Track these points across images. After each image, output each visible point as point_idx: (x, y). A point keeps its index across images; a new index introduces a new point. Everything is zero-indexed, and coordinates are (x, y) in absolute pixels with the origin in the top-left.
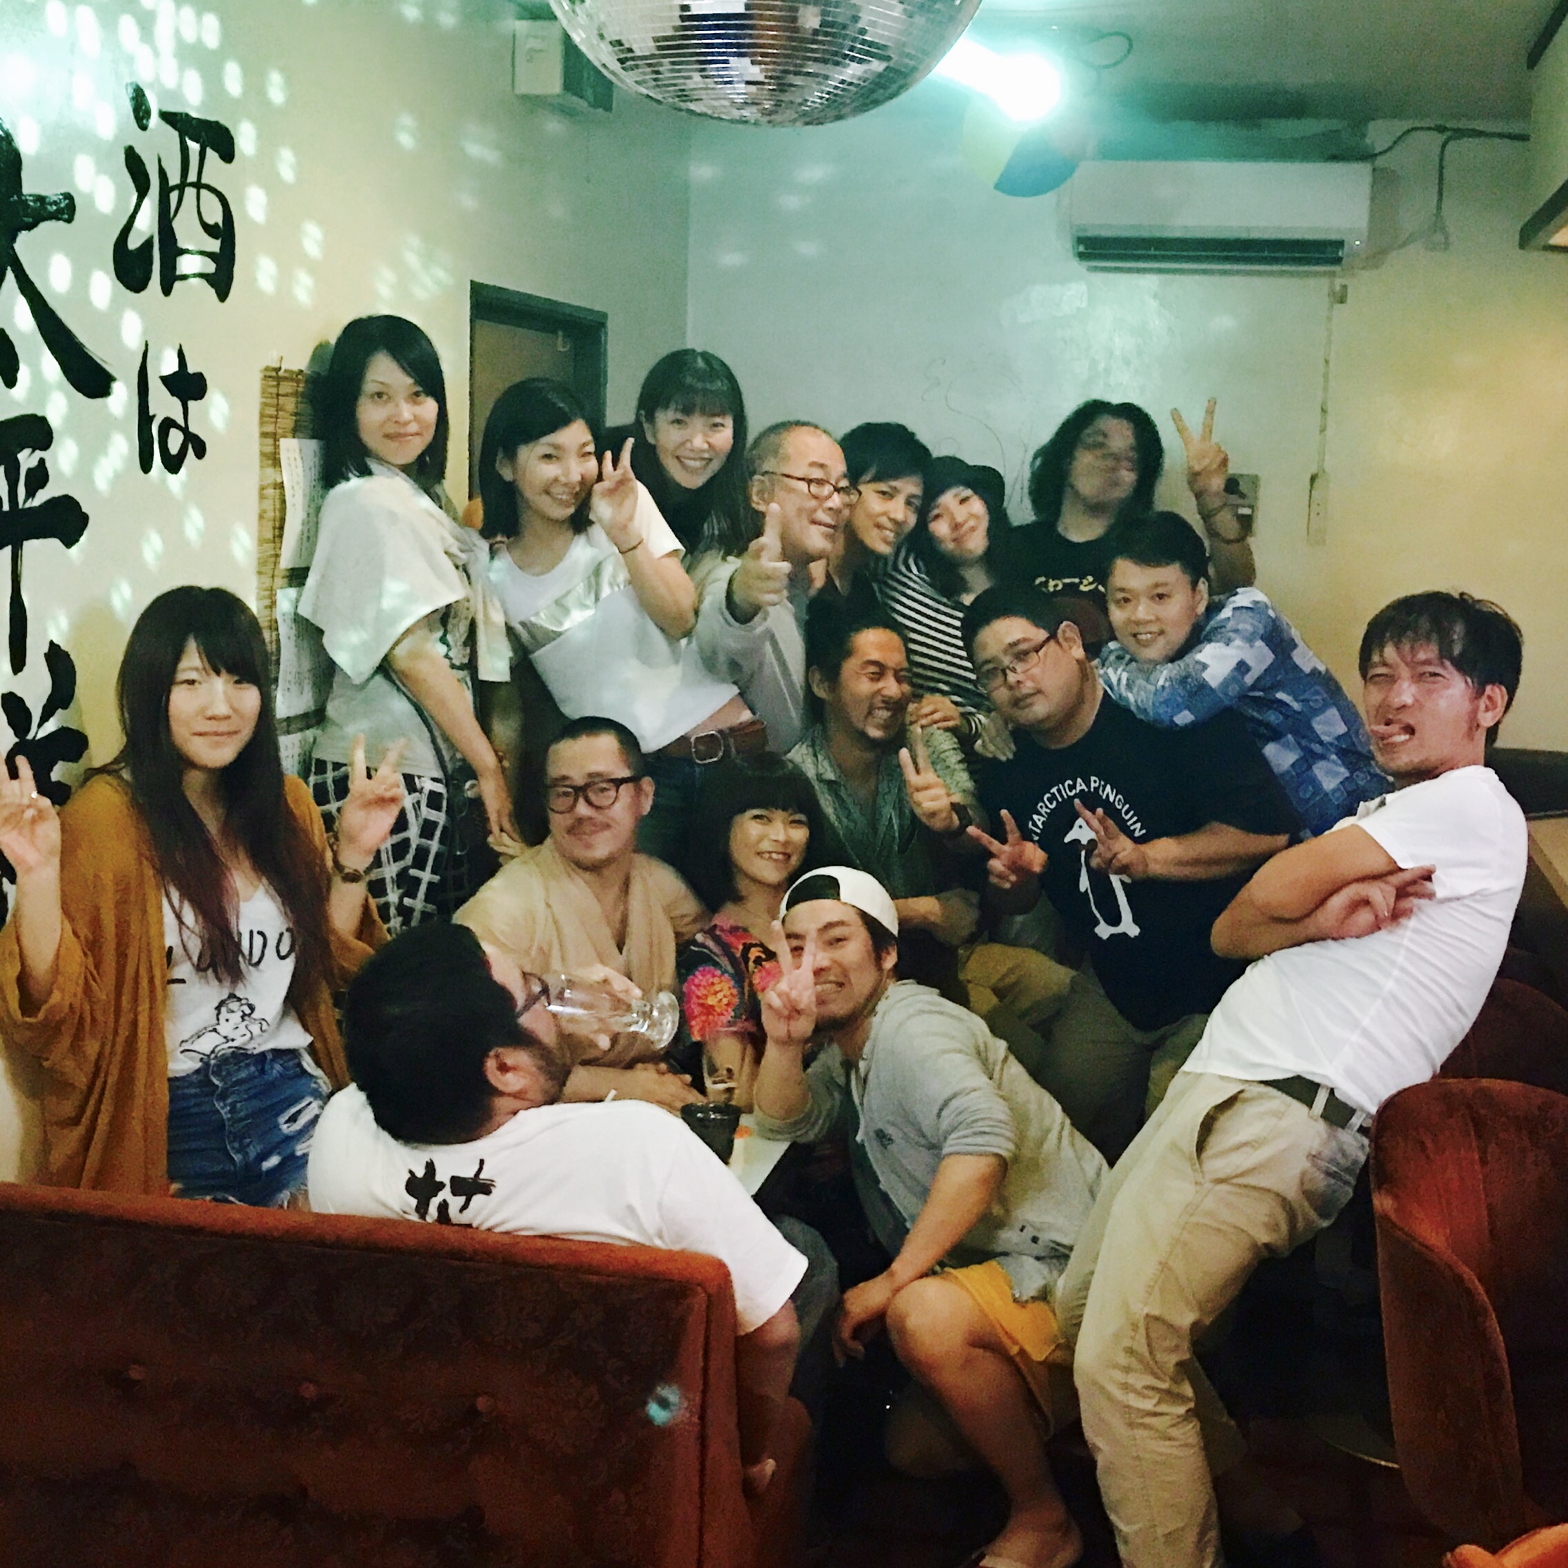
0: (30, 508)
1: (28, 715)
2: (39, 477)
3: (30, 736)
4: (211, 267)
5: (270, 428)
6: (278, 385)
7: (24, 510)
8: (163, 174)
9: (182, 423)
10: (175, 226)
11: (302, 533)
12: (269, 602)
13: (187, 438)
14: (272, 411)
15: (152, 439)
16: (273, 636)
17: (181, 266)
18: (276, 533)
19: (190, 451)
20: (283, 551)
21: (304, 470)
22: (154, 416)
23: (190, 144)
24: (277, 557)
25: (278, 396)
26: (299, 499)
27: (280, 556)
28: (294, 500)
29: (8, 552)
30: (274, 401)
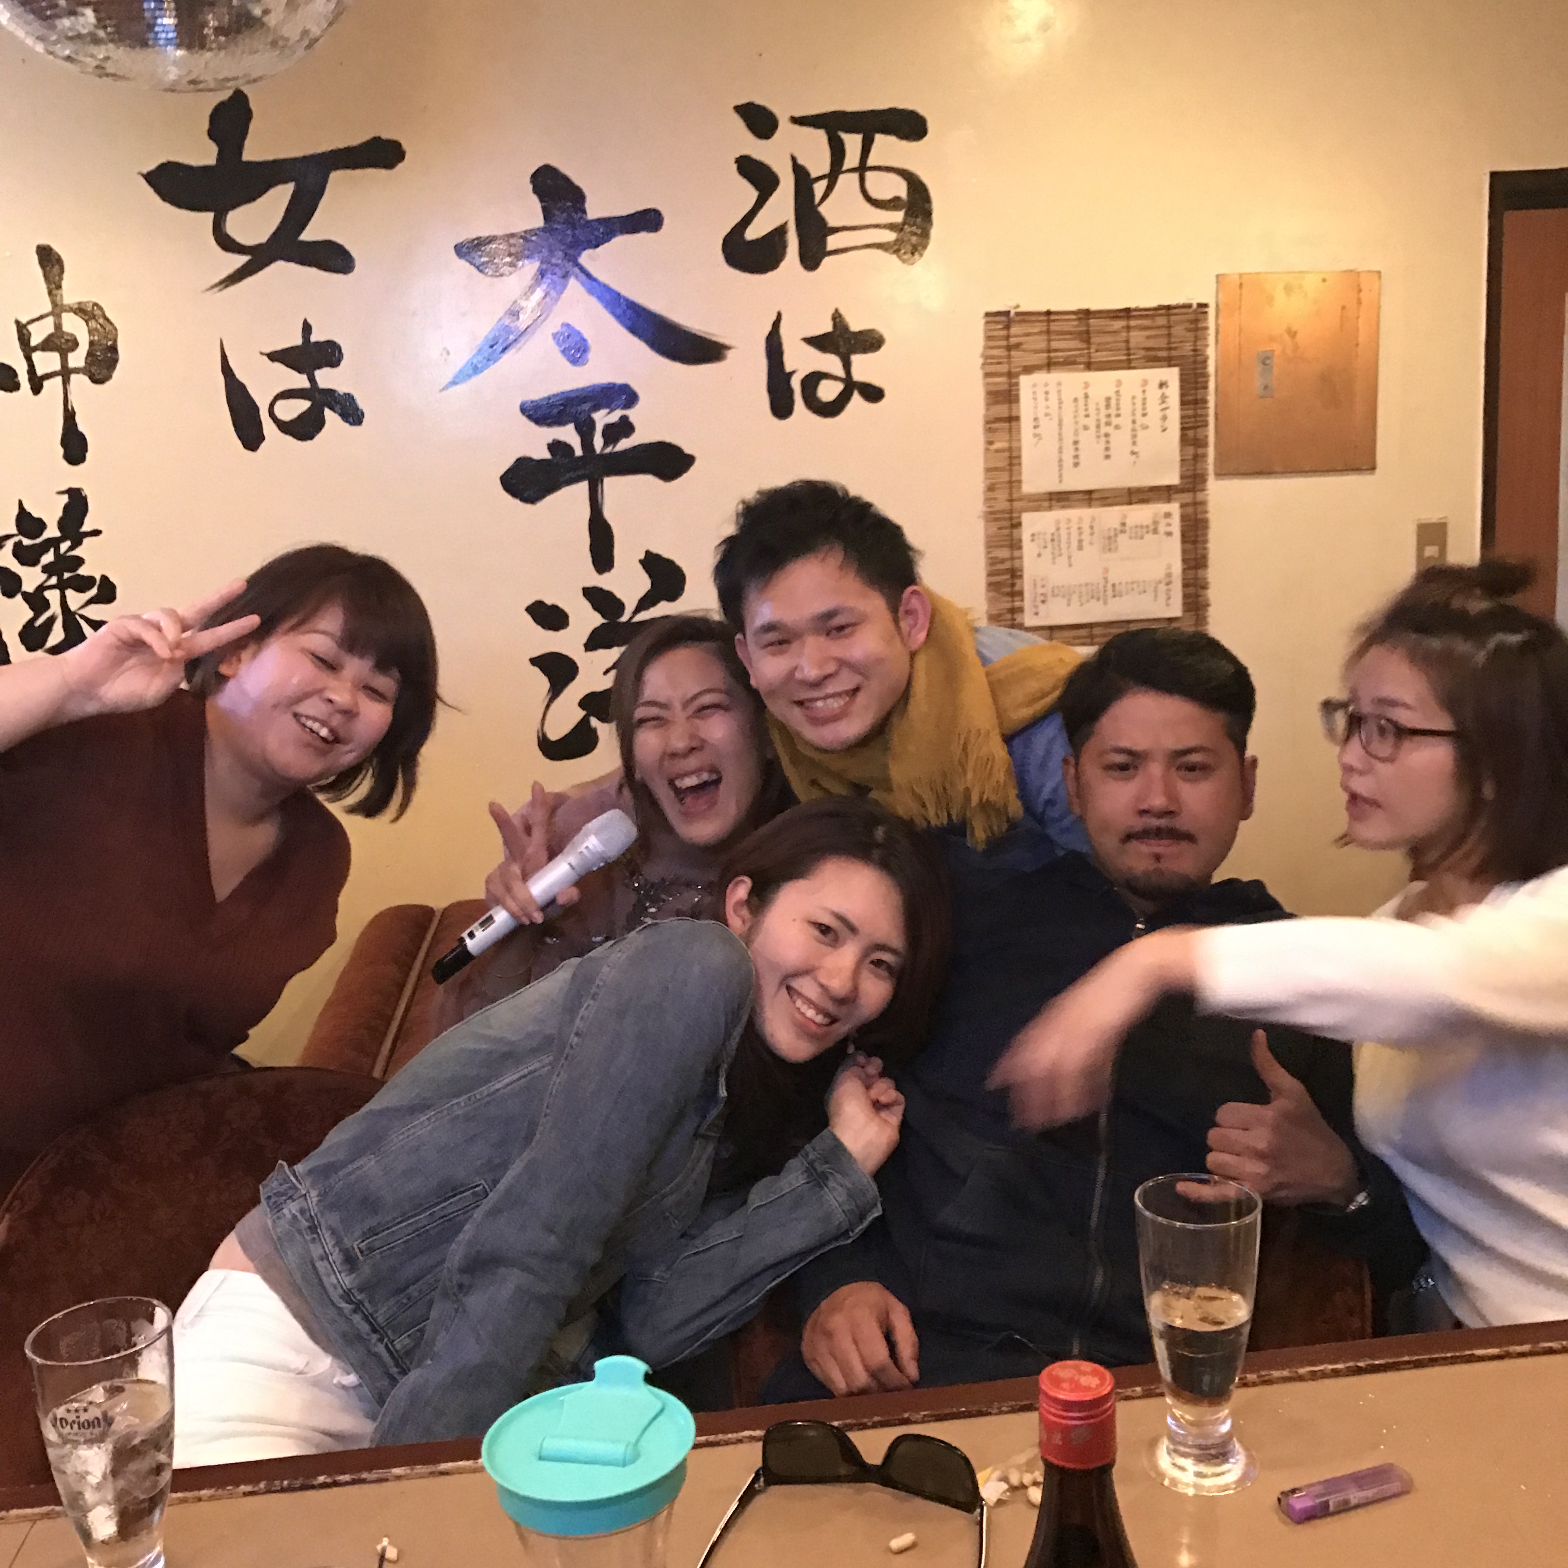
0: (610, 453)
1: (619, 604)
2: (624, 428)
3: (624, 619)
4: (889, 236)
5: (1004, 368)
6: (1007, 327)
7: (602, 456)
8: (800, 172)
9: (841, 373)
10: (823, 209)
11: (1060, 460)
12: (1007, 524)
13: (850, 386)
14: (1002, 352)
15: (791, 391)
16: (1016, 553)
17: (833, 242)
18: (1013, 459)
19: (856, 397)
20: (1025, 477)
21: (1061, 402)
22: (794, 372)
23: (845, 136)
24: (1014, 483)
25: (1008, 337)
26: (1048, 428)
27: (1020, 482)
28: (1037, 431)
29: (584, 486)
30: (1004, 343)
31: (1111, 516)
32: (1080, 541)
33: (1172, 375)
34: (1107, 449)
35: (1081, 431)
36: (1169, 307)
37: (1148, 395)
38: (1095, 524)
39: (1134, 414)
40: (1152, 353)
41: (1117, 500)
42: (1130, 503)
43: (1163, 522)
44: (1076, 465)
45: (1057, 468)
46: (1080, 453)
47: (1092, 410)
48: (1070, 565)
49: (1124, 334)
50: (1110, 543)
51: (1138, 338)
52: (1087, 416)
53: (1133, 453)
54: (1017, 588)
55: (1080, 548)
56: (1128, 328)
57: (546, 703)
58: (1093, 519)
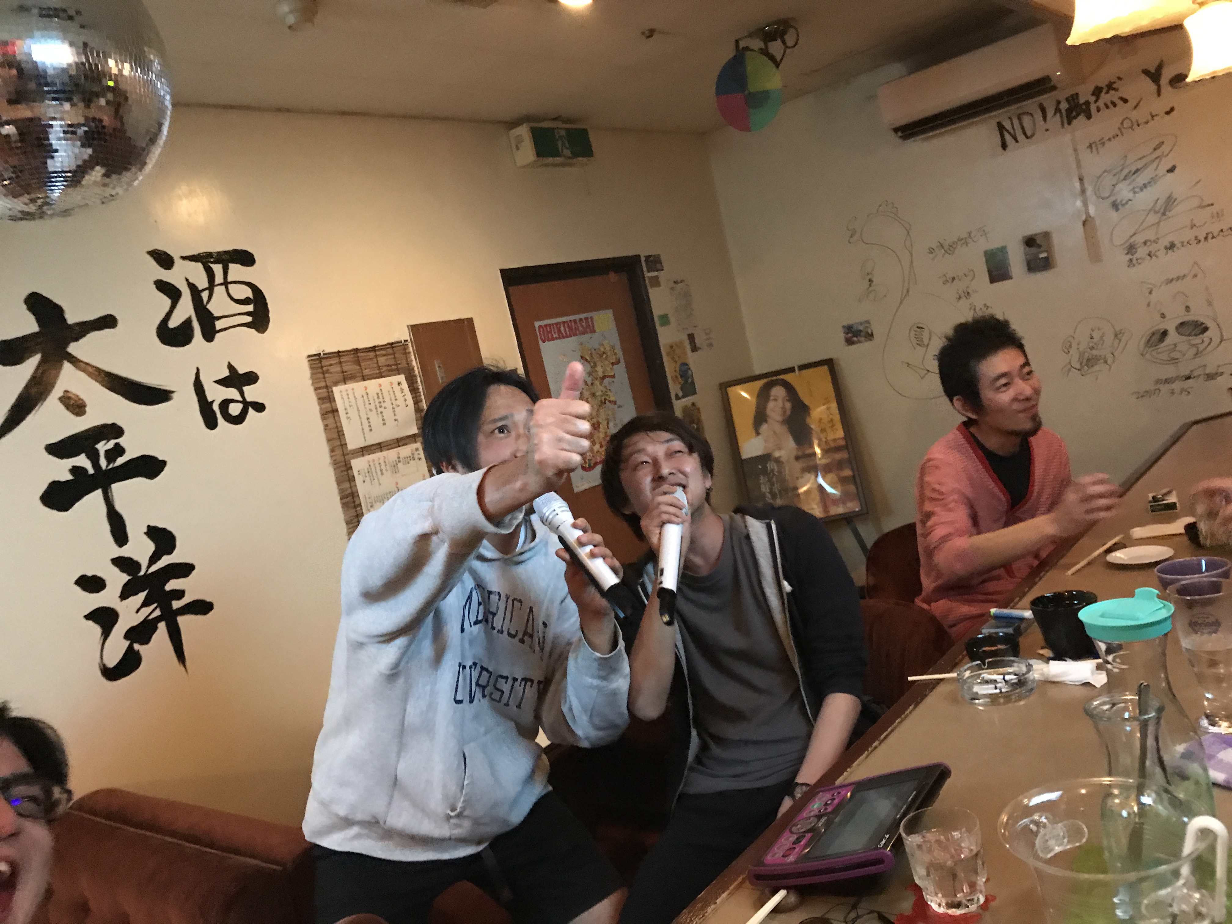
0: (112, 468)
1: (138, 565)
2: (119, 451)
3: (142, 573)
4: (249, 319)
5: (323, 384)
6: (321, 362)
7: (106, 470)
8: (192, 287)
9: (240, 399)
10: (208, 307)
11: (363, 429)
12: (344, 468)
13: (247, 405)
14: (321, 376)
15: (214, 412)
16: (353, 484)
17: (219, 325)
18: (340, 434)
19: (251, 410)
20: (348, 441)
21: (356, 399)
22: (213, 402)
23: (213, 266)
24: (344, 445)
25: (322, 367)
26: (353, 414)
27: (346, 444)
28: (348, 415)
29: (99, 493)
30: (320, 370)
31: (391, 454)
32: (381, 470)
33: (401, 378)
34: (383, 420)
35: (369, 412)
36: (392, 344)
37: (394, 389)
38: (386, 460)
39: (391, 400)
40: (389, 368)
41: (393, 446)
42: (399, 446)
43: (416, 453)
44: (371, 430)
45: (362, 435)
46: (371, 424)
47: (372, 401)
48: (380, 484)
49: (375, 360)
50: (395, 468)
51: (382, 360)
52: (370, 404)
53: (396, 420)
54: (357, 503)
55: (382, 474)
56: (376, 356)
57: (102, 642)
58: (385, 457)
